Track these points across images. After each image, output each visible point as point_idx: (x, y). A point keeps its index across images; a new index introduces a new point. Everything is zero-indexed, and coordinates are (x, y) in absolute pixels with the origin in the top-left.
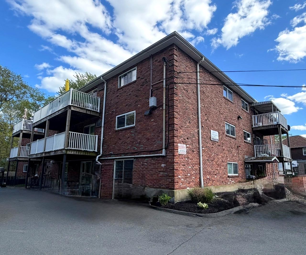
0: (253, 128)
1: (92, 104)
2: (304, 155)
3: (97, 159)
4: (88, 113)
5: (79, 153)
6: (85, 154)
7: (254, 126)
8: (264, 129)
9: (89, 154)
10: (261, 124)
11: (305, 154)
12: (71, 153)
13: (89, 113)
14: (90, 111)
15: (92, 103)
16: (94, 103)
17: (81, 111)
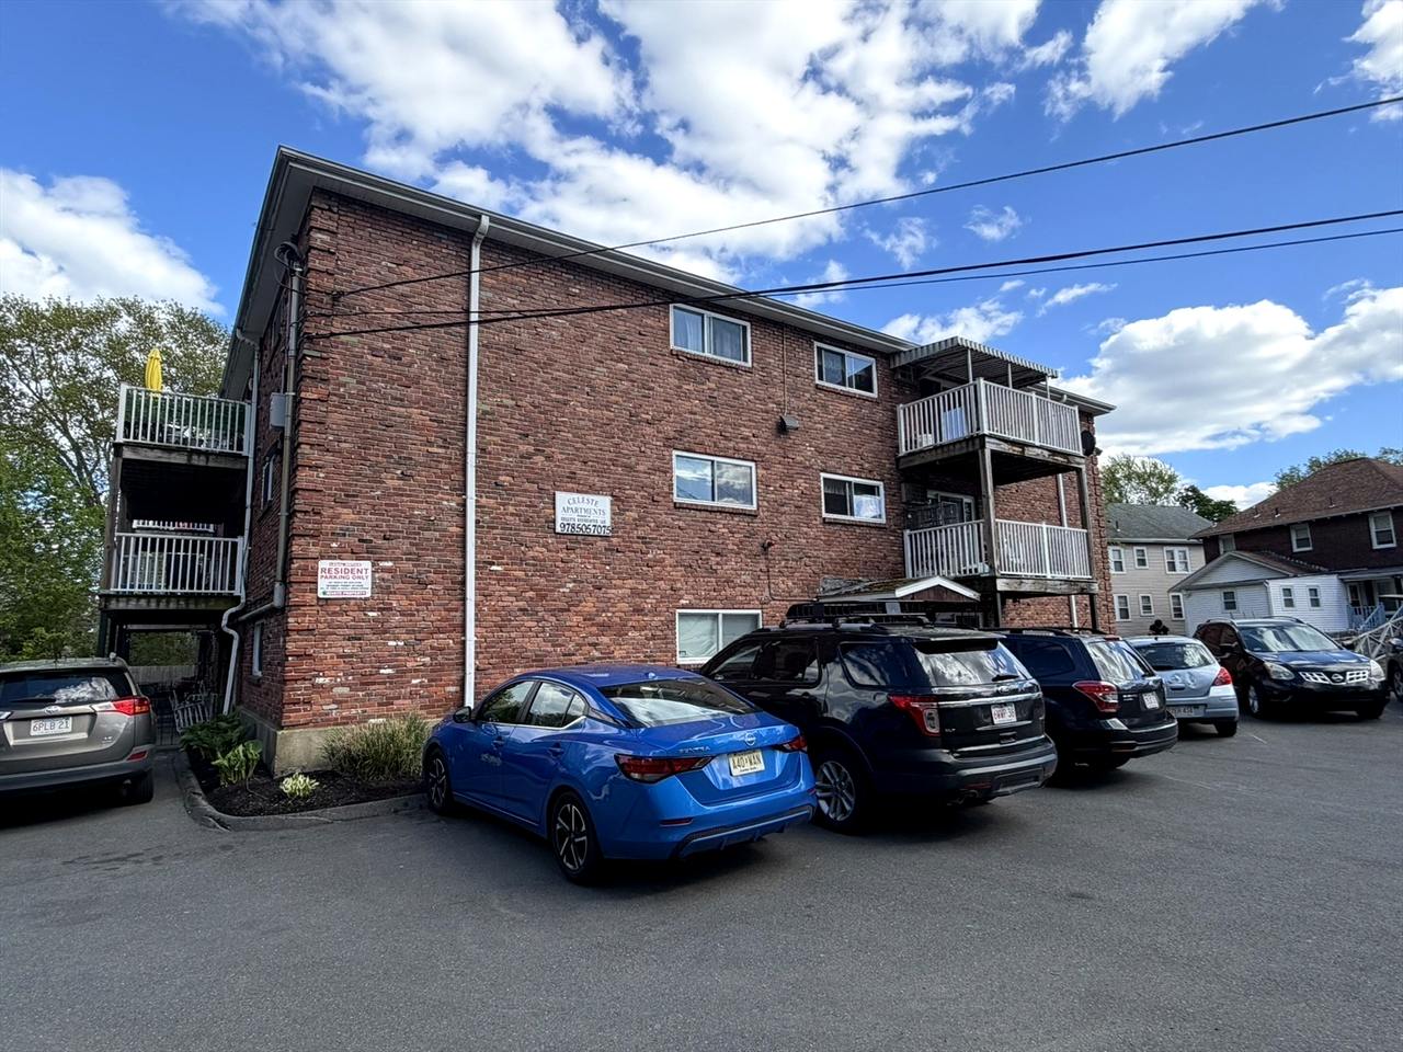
0: (898, 460)
1: (217, 428)
2: (1376, 546)
3: (224, 622)
4: (198, 461)
5: (158, 605)
6: (187, 604)
7: (903, 451)
8: (934, 458)
9: (202, 606)
10: (928, 441)
11: (1379, 543)
12: (128, 604)
13: (202, 463)
14: (207, 454)
15: (218, 424)
16: (225, 423)
17: (164, 458)
